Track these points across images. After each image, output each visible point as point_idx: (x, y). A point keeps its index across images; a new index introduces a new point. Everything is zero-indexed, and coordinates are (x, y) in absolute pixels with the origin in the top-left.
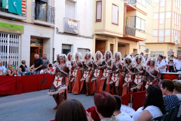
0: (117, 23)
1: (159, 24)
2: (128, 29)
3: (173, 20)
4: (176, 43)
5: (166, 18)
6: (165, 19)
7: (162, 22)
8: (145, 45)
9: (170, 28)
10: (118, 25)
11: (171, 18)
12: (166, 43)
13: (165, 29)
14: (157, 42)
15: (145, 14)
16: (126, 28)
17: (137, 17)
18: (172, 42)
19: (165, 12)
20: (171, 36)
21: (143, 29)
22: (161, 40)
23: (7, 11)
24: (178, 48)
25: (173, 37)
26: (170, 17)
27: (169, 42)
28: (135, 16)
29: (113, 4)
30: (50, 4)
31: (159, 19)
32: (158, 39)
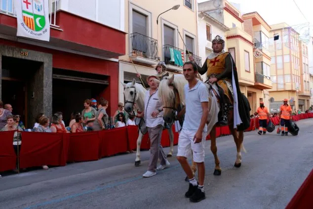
0: (248, 70)
1: (276, 70)
2: (258, 77)
3: (292, 63)
4: (297, 91)
5: (285, 61)
6: (283, 63)
7: (280, 66)
8: (268, 93)
9: (290, 73)
10: (250, 72)
11: (291, 62)
12: (286, 91)
13: (284, 75)
14: (276, 90)
15: (269, 58)
16: (256, 75)
17: (263, 63)
18: (294, 89)
19: (283, 56)
20: (292, 82)
21: (269, 75)
22: (281, 88)
23: (173, 63)
24: (300, 96)
25: (294, 84)
26: (288, 61)
27: (290, 89)
28: (262, 62)
29: (245, 51)
30: (195, 53)
31: (276, 64)
32: (277, 87)
